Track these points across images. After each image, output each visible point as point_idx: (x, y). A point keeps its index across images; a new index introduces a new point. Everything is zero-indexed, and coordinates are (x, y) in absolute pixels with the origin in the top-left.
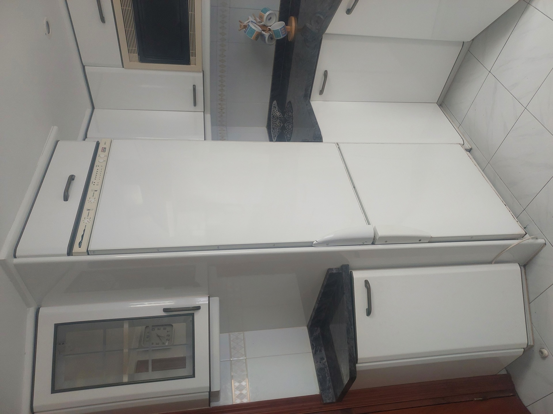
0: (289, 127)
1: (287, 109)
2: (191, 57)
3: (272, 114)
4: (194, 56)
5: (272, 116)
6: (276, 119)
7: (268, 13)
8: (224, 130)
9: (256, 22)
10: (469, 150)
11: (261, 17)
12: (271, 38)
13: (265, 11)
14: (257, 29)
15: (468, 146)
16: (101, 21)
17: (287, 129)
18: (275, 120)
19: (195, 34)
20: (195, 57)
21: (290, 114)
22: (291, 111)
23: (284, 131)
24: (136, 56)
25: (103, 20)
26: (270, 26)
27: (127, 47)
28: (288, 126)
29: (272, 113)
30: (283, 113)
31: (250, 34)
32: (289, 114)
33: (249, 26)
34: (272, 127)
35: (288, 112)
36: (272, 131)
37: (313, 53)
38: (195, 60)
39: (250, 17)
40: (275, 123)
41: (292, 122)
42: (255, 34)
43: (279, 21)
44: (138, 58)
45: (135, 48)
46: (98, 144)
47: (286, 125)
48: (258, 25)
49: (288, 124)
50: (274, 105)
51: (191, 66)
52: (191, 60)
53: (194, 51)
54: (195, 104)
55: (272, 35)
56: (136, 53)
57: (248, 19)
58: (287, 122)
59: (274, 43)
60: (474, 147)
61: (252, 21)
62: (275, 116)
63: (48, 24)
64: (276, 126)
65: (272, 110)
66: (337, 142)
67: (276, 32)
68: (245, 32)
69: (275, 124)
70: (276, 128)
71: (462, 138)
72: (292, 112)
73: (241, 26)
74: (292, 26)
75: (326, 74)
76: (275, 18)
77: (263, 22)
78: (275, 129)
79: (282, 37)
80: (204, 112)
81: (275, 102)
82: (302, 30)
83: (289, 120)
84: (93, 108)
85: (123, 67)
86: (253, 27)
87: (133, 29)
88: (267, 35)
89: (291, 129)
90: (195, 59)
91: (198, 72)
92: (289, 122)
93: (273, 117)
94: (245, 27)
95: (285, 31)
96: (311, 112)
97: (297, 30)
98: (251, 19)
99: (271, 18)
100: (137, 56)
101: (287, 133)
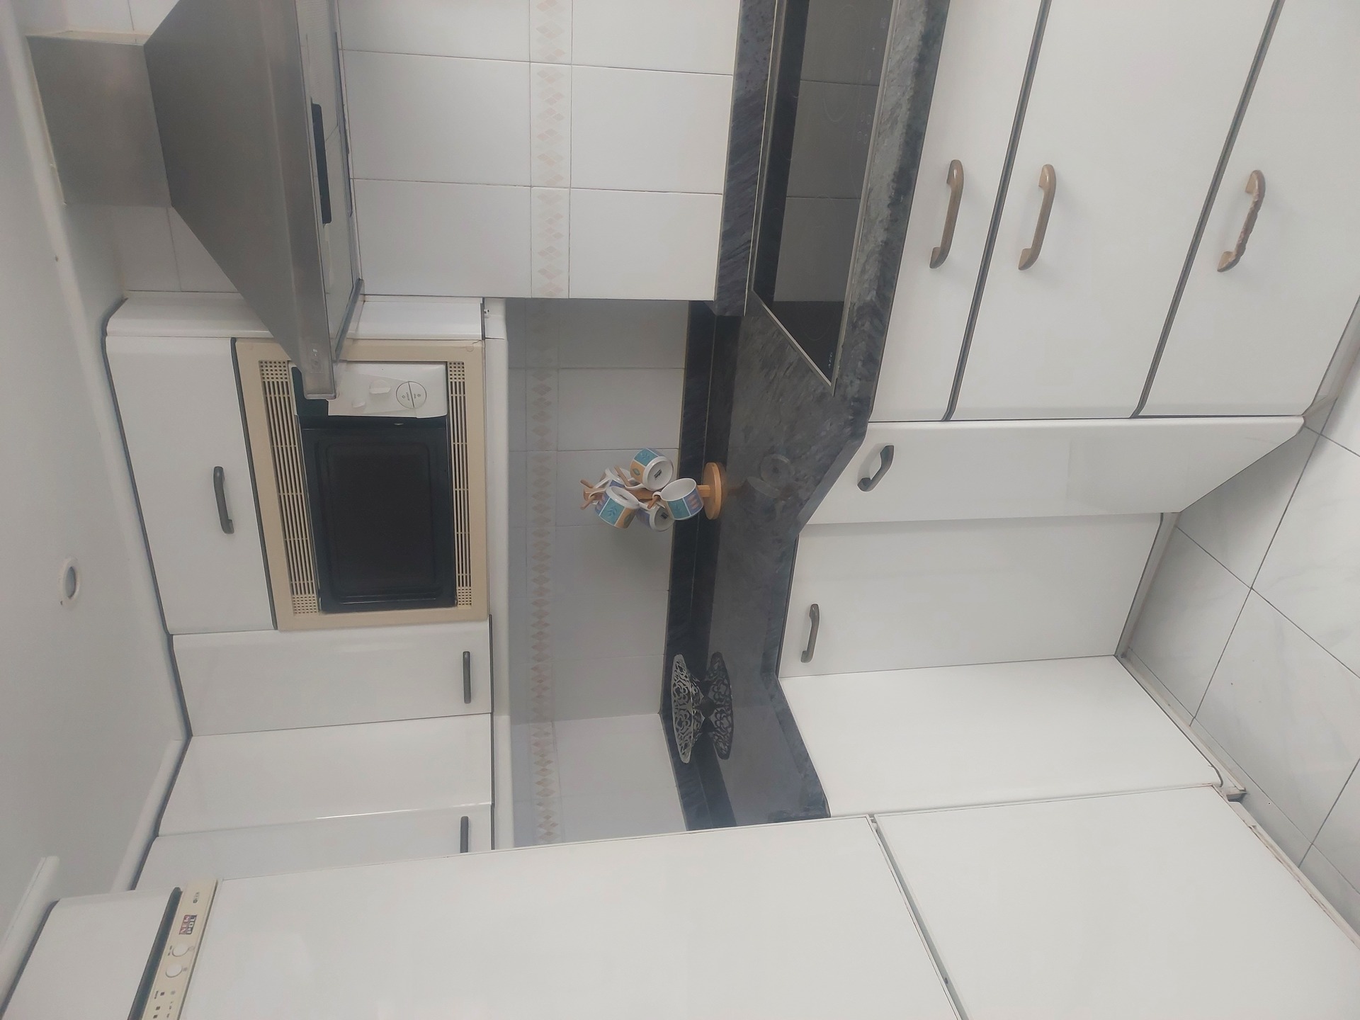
0: (721, 723)
1: (712, 675)
2: (458, 588)
3: (675, 685)
4: (467, 585)
5: (673, 689)
6: (684, 698)
7: (652, 463)
8: (547, 734)
9: (623, 483)
10: (1239, 798)
11: (636, 472)
12: (663, 515)
13: (645, 457)
14: (625, 501)
15: (1233, 786)
16: (223, 528)
17: (719, 730)
18: (682, 701)
19: (469, 535)
20: (470, 586)
21: (723, 689)
22: (726, 682)
23: (711, 734)
24: (312, 598)
25: (227, 525)
26: (660, 490)
27: (288, 579)
28: (718, 722)
29: (673, 682)
30: (704, 687)
31: (610, 515)
32: (718, 689)
33: (607, 496)
34: (676, 718)
35: (718, 682)
36: (677, 730)
37: (777, 572)
38: (468, 594)
39: (608, 472)
40: (683, 707)
41: (729, 712)
42: (621, 517)
43: (681, 475)
44: (316, 604)
45: (312, 581)
46: (176, 897)
47: (713, 718)
48: (627, 490)
49: (718, 715)
50: (678, 664)
51: (460, 607)
52: (458, 594)
53: (466, 573)
54: (468, 697)
55: (666, 509)
56: (313, 592)
57: (604, 476)
58: (715, 711)
59: (669, 527)
60: (1252, 788)
61: (614, 483)
62: (682, 691)
63: (72, 573)
64: (686, 715)
65: (674, 674)
66: (871, 810)
67: (677, 505)
68: (598, 512)
69: (684, 710)
70: (687, 722)
71: (1213, 766)
72: (728, 686)
73: (585, 495)
74: (712, 482)
75: (816, 614)
76: (670, 473)
77: (642, 482)
78: (684, 723)
79: (691, 516)
80: (492, 714)
81: (679, 658)
82: (740, 494)
83: (722, 706)
84: (189, 734)
85: (276, 628)
86: (618, 500)
87: (305, 538)
88: (652, 512)
89: (729, 730)
90: (468, 591)
91: (478, 620)
92: (722, 712)
93: (678, 690)
94: (597, 496)
95: (699, 501)
96: (785, 720)
97: (729, 493)
98: (611, 476)
99: (660, 473)
100: (315, 598)
101: (716, 737)
